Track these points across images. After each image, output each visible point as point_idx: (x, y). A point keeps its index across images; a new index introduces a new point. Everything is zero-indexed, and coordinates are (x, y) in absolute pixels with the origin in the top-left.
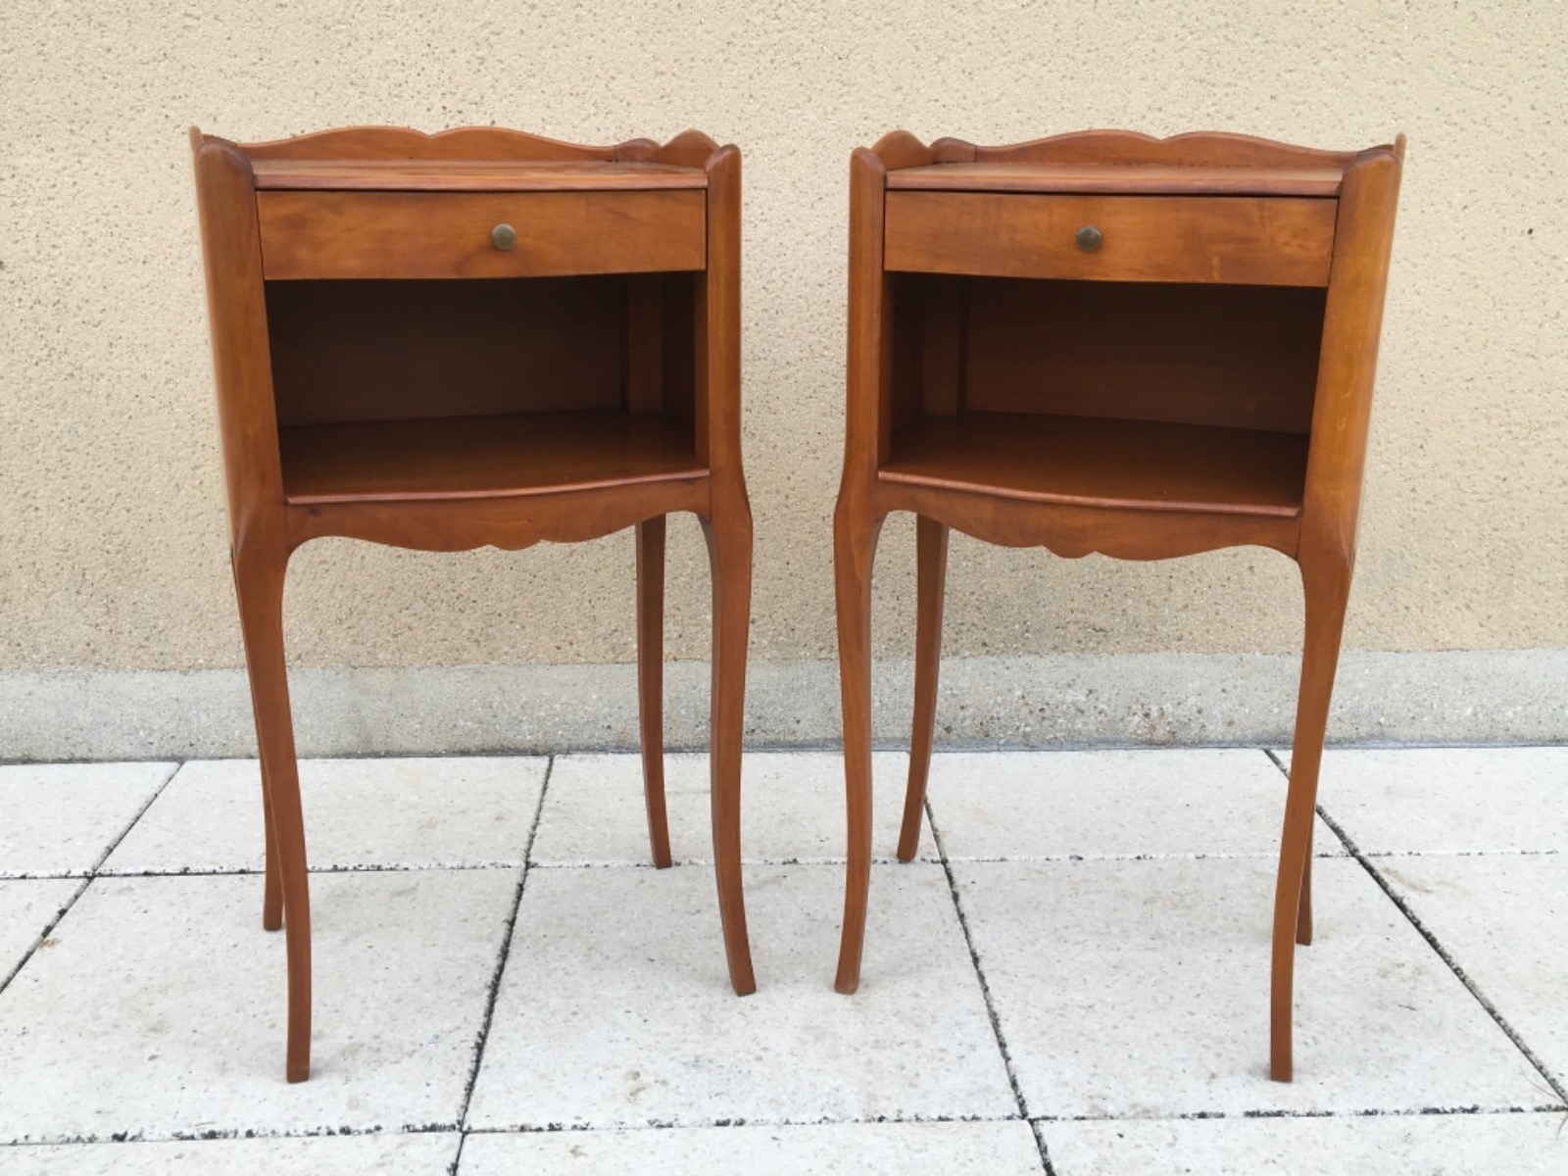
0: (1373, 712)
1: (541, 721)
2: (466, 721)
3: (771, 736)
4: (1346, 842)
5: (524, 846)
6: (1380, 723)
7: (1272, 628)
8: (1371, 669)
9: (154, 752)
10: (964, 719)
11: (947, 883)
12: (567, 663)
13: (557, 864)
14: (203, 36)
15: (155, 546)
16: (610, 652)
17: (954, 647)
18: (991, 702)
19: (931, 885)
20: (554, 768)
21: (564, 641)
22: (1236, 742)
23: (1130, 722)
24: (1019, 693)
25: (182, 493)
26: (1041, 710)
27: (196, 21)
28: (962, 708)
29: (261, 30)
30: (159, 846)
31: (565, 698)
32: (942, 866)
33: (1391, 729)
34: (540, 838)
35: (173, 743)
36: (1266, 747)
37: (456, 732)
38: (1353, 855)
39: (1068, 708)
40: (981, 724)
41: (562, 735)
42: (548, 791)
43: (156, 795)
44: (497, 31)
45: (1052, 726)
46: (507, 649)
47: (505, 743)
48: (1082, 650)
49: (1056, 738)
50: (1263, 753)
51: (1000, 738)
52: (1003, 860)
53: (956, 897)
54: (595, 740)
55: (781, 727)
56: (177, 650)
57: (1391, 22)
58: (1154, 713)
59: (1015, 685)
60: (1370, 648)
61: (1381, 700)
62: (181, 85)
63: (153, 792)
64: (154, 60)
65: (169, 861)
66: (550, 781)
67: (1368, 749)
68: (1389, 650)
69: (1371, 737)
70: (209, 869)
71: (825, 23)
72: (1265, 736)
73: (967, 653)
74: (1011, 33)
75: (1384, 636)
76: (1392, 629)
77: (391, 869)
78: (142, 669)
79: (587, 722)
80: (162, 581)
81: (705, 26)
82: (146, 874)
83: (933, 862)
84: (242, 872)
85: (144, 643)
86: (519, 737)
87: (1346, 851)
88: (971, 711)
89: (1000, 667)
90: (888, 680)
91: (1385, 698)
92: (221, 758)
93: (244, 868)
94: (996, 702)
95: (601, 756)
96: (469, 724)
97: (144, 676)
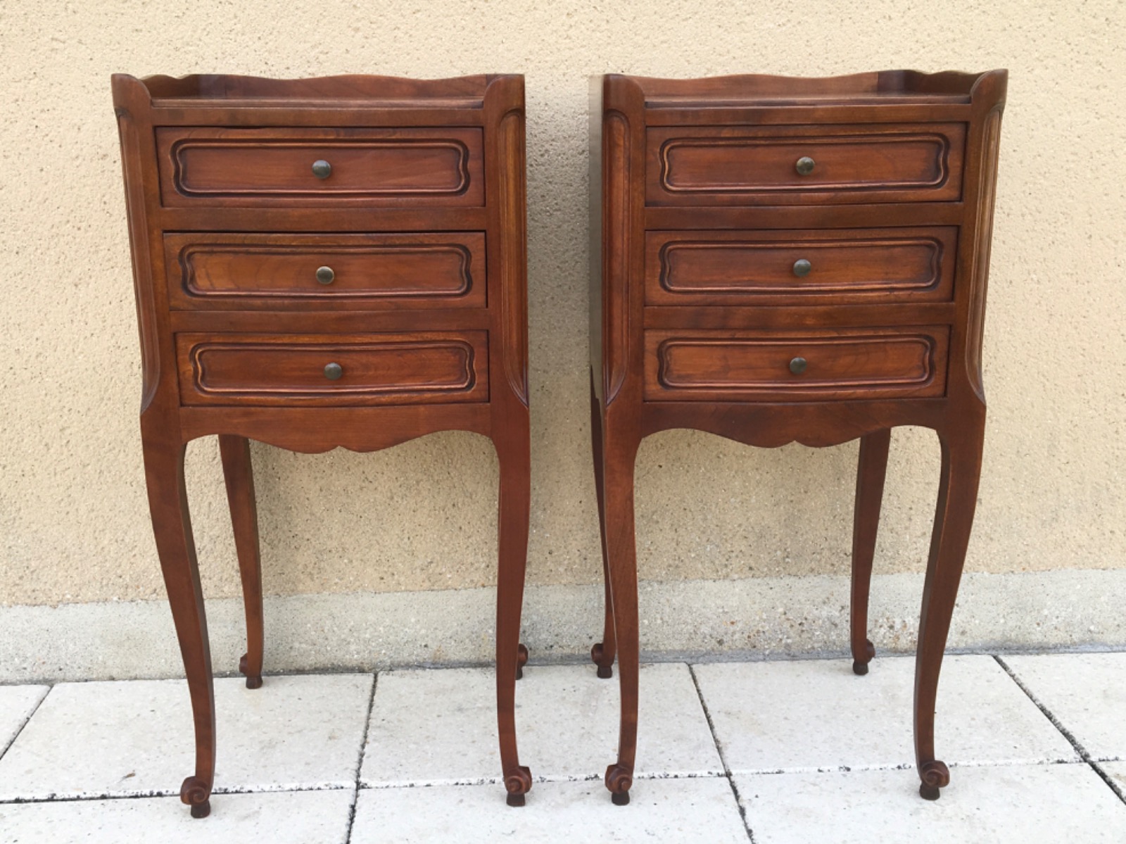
0: (1084, 621)
1: (367, 642)
2: (300, 643)
3: (567, 651)
4: (1078, 749)
5: (355, 766)
6: (1090, 631)
7: (998, 551)
8: (1081, 584)
9: (27, 676)
10: (734, 633)
11: (733, 797)
12: (389, 592)
13: (385, 784)
14: (69, 58)
15: (28, 497)
16: (427, 581)
17: (724, 571)
18: (757, 618)
19: (719, 800)
20: (378, 685)
21: (386, 572)
22: (969, 649)
23: (877, 633)
24: (781, 610)
25: (52, 451)
26: (800, 624)
27: (62, 45)
28: (733, 623)
29: (119, 52)
30: (29, 772)
31: (388, 622)
32: (726, 779)
33: (1100, 636)
34: (368, 757)
35: (44, 668)
36: (994, 653)
37: (293, 653)
38: (1085, 761)
39: (824, 622)
40: (749, 637)
41: (385, 654)
42: (373, 708)
43: (28, 719)
44: (325, 51)
45: (810, 638)
46: (337, 580)
47: (335, 663)
48: (835, 573)
49: (813, 648)
50: (992, 658)
51: (766, 649)
52: (779, 772)
53: (742, 812)
54: (414, 658)
55: (575, 643)
56: (48, 586)
57: (1093, 36)
58: (898, 626)
59: (778, 603)
60: (1081, 566)
61: (1091, 611)
62: (49, 100)
63: (26, 715)
64: (25, 78)
65: (37, 788)
66: (375, 697)
67: (1081, 653)
68: (1097, 568)
69: (1083, 642)
70: (74, 795)
71: (609, 41)
72: (992, 643)
73: (736, 576)
74: (769, 48)
75: (1093, 556)
76: (1100, 550)
77: (237, 792)
78: (18, 604)
79: (407, 642)
80: (34, 527)
81: (506, 45)
82: (18, 801)
83: (719, 775)
84: (103, 797)
85: (18, 582)
86: (348, 656)
87: (1078, 757)
88: (740, 625)
89: (765, 587)
90: (668, 600)
91: (1095, 609)
92: (86, 681)
93: (105, 793)
94: (761, 618)
95: (419, 672)
96: (304, 646)
97: (18, 610)
